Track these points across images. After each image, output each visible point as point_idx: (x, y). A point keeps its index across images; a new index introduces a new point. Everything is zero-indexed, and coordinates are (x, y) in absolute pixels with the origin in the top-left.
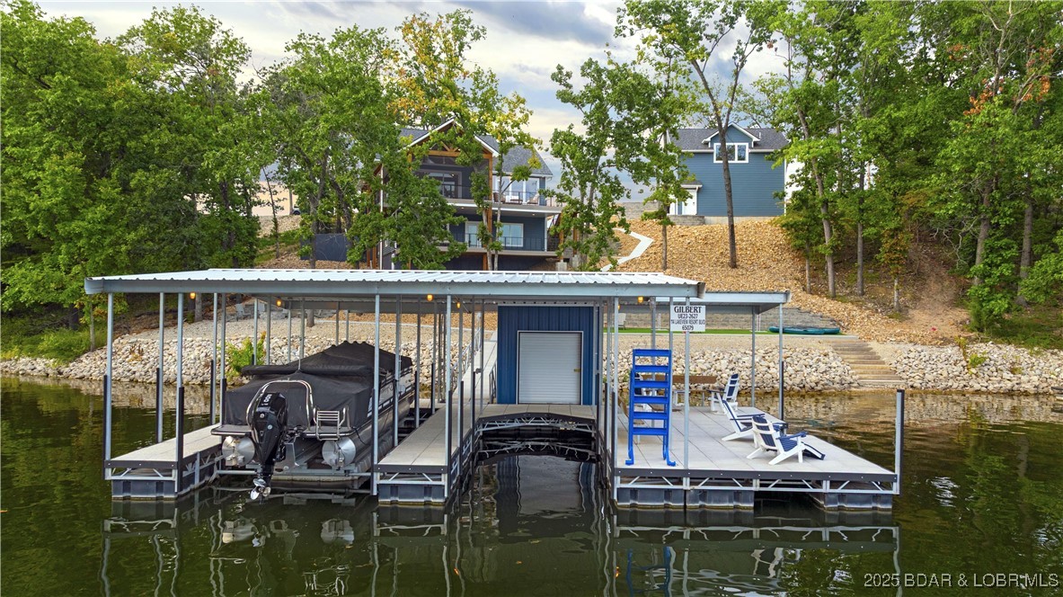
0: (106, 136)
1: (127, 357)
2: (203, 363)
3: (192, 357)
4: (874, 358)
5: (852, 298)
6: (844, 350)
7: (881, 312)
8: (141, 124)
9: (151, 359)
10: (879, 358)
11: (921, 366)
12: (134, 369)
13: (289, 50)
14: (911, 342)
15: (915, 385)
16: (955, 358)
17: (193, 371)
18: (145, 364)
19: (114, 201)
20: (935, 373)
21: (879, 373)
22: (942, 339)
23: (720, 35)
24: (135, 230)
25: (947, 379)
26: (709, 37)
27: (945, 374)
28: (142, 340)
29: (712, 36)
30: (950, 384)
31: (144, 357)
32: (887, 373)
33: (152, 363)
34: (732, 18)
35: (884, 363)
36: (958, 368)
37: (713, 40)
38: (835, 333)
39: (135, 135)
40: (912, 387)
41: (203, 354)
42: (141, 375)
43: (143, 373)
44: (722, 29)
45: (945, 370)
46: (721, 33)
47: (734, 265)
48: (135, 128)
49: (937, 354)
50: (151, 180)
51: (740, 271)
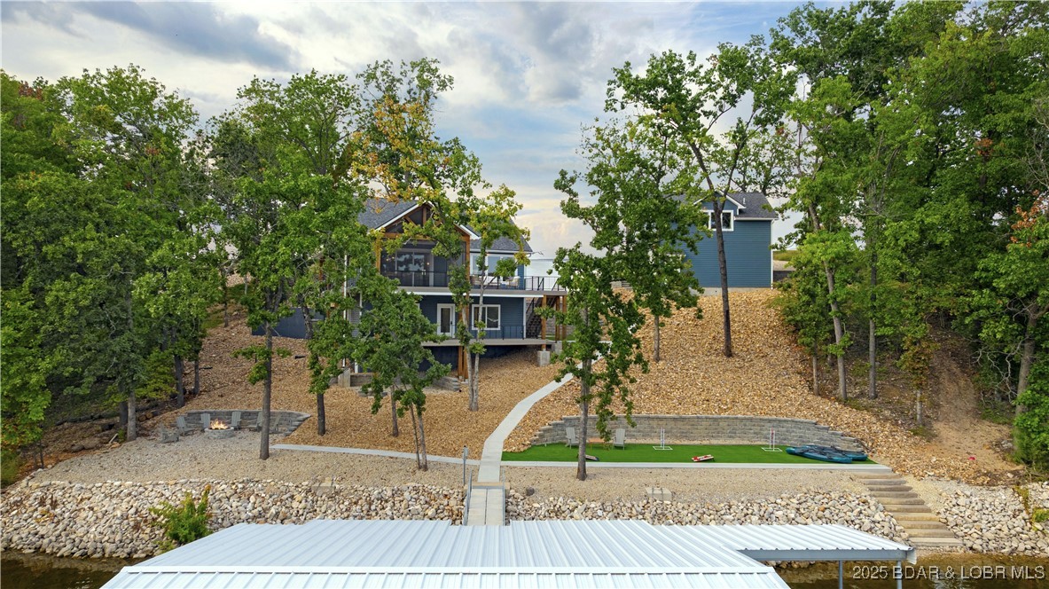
0: (15, 239)
1: (36, 510)
2: (132, 523)
3: (119, 513)
4: (917, 504)
5: (864, 401)
6: (880, 490)
7: (902, 424)
8: (62, 221)
9: (66, 515)
10: (922, 503)
11: (975, 518)
12: (42, 531)
13: (241, 97)
14: (953, 478)
15: (975, 546)
16: (1012, 508)
17: (118, 538)
18: (58, 522)
19: (24, 318)
20: (993, 528)
21: (929, 527)
22: (985, 475)
23: (719, 113)
24: (52, 353)
25: (1010, 537)
26: (707, 114)
27: (1005, 530)
28: (58, 482)
29: (710, 113)
30: (1015, 545)
31: (58, 511)
32: (938, 527)
33: (66, 522)
34: (734, 96)
35: (929, 511)
36: (1019, 522)
37: (711, 117)
38: (863, 460)
39: (54, 238)
40: (971, 548)
41: (133, 510)
42: (51, 541)
43: (54, 539)
44: (721, 106)
45: (1004, 523)
46: (720, 110)
47: (729, 353)
48: (53, 227)
49: (990, 500)
50: (73, 295)
51: (736, 362)
